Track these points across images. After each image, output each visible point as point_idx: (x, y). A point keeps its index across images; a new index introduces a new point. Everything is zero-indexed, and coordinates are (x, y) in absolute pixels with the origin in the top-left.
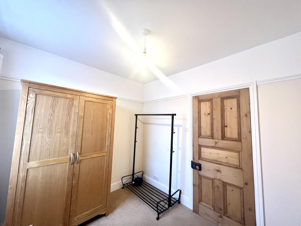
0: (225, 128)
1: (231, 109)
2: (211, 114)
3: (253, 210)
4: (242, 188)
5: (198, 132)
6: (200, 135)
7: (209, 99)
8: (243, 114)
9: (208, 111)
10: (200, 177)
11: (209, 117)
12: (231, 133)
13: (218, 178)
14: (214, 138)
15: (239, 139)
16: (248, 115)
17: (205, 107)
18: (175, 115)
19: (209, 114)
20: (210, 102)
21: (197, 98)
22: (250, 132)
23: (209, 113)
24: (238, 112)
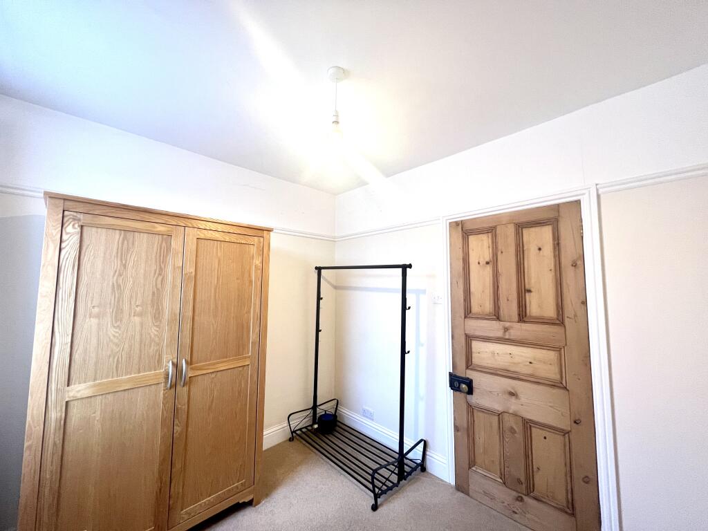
0: (527, 294)
1: (540, 249)
2: (494, 262)
3: (592, 480)
4: (568, 433)
5: (465, 305)
6: (468, 313)
7: (489, 228)
8: (566, 261)
9: (487, 256)
10: (471, 408)
11: (489, 269)
12: (540, 307)
13: (511, 411)
14: (502, 318)
15: (558, 319)
16: (579, 263)
17: (480, 248)
18: (410, 266)
19: (487, 263)
20: (490, 234)
21: (460, 226)
22: (585, 303)
23: (487, 260)
24: (555, 256)
